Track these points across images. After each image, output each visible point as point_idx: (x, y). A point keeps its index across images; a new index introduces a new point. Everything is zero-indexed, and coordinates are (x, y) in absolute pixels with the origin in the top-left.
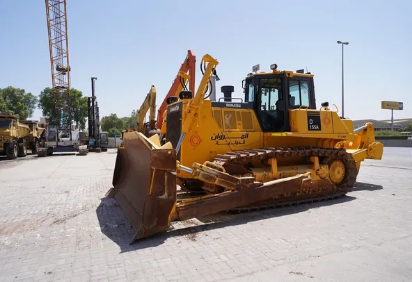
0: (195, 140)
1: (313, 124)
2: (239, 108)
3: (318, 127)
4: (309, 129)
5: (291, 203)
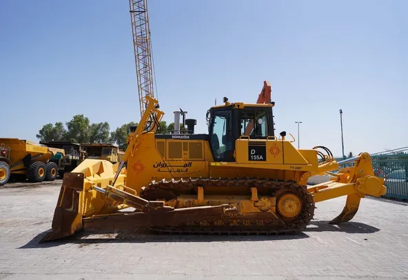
0: (138, 167)
1: (256, 154)
2: (187, 139)
3: (261, 157)
4: (250, 159)
5: (220, 232)
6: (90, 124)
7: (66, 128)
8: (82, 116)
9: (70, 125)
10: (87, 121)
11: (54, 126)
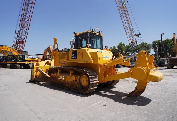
3: (75, 57)
6: (126, 46)
7: (117, 48)
8: (122, 43)
9: (118, 47)
10: (124, 45)
11: (113, 48)
